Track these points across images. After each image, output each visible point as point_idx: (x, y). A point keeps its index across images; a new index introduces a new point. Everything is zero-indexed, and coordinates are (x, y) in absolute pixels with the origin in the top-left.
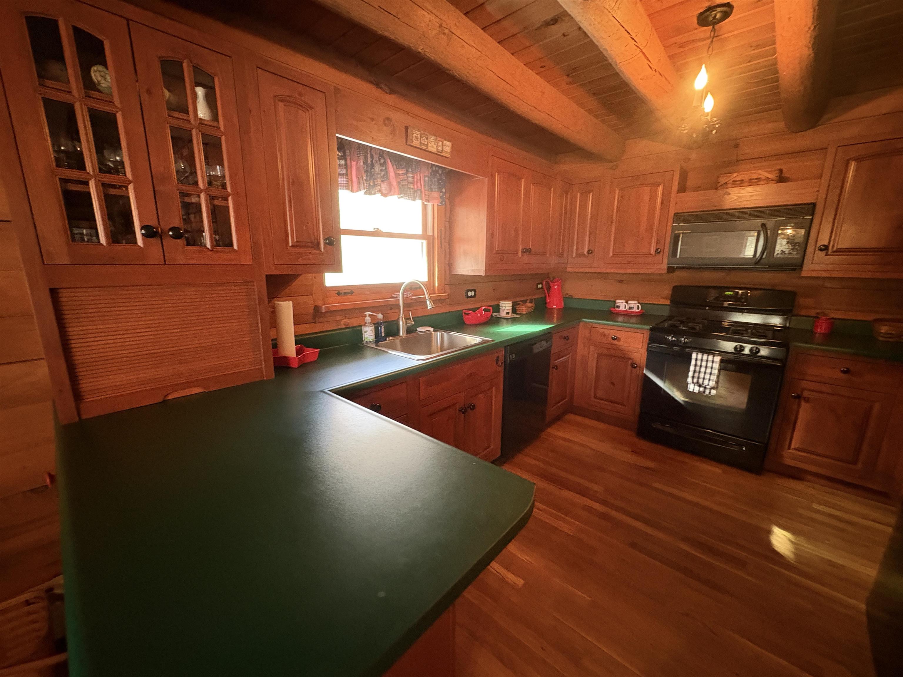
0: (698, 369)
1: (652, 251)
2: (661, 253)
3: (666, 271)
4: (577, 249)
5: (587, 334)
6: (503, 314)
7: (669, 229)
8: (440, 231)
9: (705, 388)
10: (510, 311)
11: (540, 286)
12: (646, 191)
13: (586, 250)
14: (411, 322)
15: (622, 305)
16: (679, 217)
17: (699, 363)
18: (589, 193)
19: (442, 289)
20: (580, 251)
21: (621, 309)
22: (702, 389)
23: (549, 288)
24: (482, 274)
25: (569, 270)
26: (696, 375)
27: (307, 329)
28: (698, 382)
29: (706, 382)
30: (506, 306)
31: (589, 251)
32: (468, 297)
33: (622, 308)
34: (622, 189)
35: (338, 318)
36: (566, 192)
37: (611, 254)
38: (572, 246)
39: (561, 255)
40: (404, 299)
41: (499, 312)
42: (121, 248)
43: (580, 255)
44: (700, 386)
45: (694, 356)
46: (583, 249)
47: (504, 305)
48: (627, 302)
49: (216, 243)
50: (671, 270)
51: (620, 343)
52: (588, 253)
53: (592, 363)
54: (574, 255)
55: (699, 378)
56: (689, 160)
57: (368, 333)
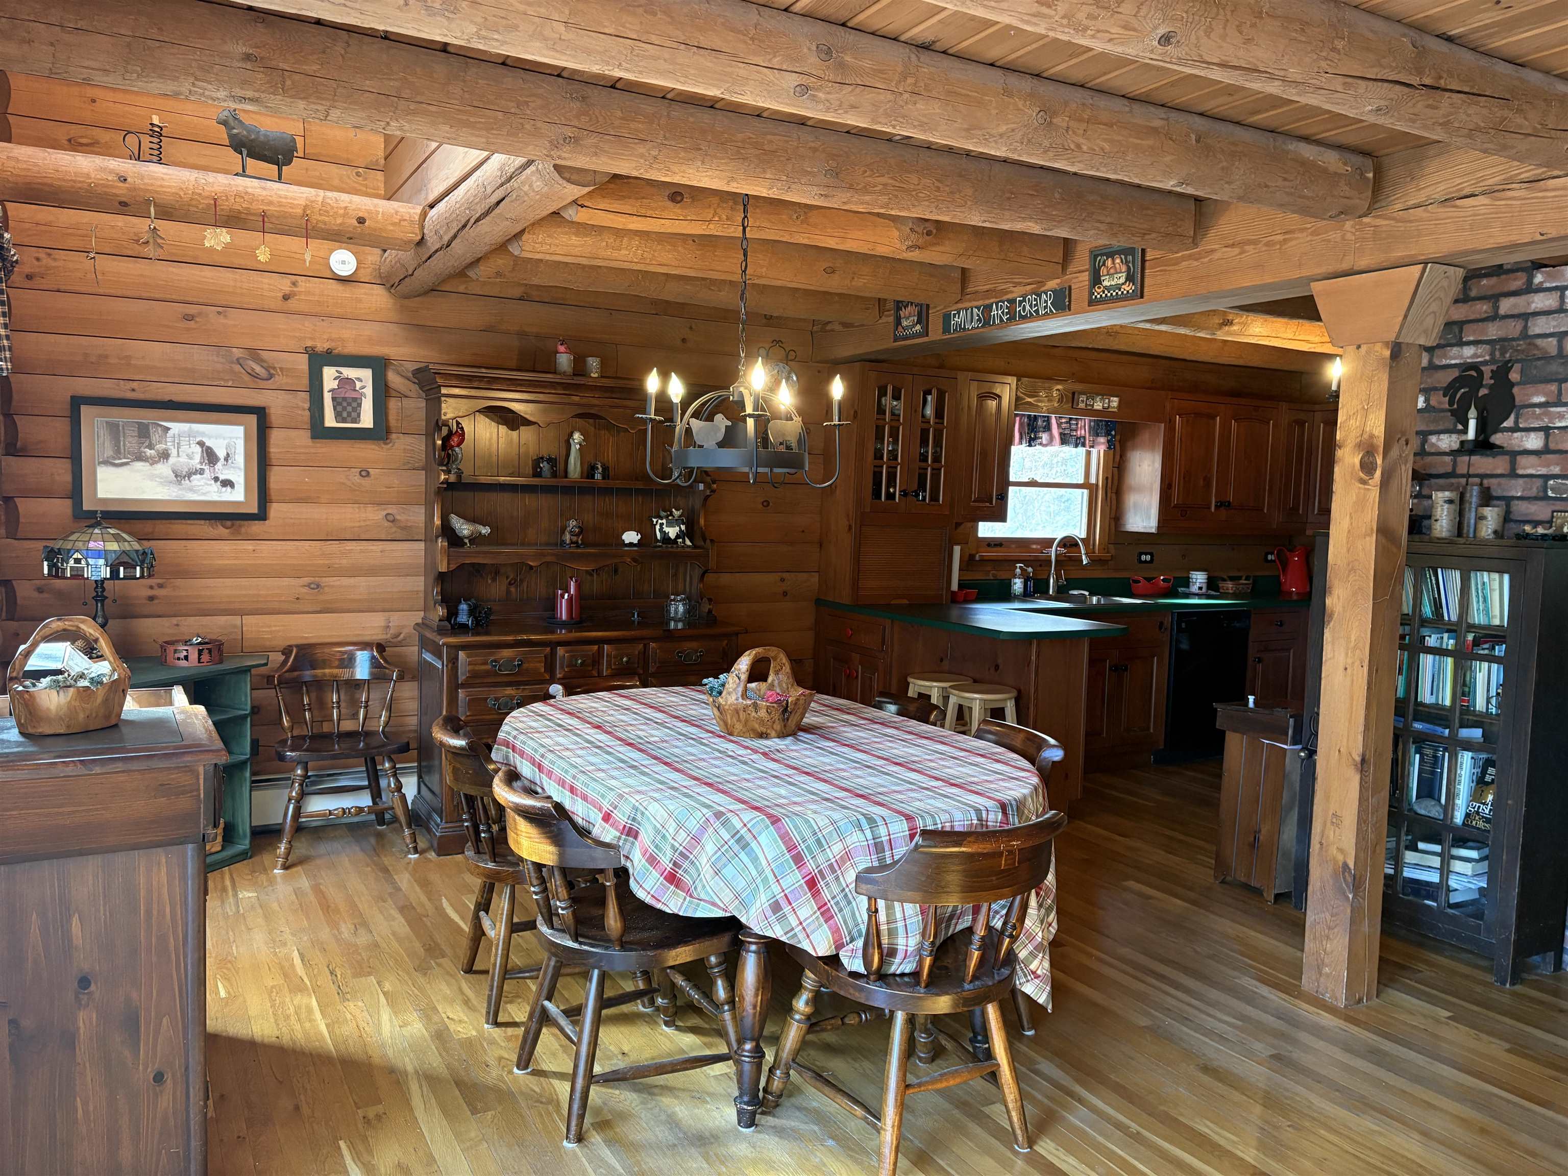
6: (1194, 587)
8: (1106, 479)
10: (1204, 586)
11: (1271, 557)
14: (1062, 582)
19: (1104, 547)
20: (1324, 506)
24: (1153, 531)
27: (970, 576)
30: (1199, 579)
32: (1141, 562)
35: (989, 568)
38: (1314, 497)
40: (1056, 556)
41: (1188, 587)
42: (890, 502)
43: (1324, 511)
47: (1196, 577)
49: (931, 499)
57: (1018, 585)
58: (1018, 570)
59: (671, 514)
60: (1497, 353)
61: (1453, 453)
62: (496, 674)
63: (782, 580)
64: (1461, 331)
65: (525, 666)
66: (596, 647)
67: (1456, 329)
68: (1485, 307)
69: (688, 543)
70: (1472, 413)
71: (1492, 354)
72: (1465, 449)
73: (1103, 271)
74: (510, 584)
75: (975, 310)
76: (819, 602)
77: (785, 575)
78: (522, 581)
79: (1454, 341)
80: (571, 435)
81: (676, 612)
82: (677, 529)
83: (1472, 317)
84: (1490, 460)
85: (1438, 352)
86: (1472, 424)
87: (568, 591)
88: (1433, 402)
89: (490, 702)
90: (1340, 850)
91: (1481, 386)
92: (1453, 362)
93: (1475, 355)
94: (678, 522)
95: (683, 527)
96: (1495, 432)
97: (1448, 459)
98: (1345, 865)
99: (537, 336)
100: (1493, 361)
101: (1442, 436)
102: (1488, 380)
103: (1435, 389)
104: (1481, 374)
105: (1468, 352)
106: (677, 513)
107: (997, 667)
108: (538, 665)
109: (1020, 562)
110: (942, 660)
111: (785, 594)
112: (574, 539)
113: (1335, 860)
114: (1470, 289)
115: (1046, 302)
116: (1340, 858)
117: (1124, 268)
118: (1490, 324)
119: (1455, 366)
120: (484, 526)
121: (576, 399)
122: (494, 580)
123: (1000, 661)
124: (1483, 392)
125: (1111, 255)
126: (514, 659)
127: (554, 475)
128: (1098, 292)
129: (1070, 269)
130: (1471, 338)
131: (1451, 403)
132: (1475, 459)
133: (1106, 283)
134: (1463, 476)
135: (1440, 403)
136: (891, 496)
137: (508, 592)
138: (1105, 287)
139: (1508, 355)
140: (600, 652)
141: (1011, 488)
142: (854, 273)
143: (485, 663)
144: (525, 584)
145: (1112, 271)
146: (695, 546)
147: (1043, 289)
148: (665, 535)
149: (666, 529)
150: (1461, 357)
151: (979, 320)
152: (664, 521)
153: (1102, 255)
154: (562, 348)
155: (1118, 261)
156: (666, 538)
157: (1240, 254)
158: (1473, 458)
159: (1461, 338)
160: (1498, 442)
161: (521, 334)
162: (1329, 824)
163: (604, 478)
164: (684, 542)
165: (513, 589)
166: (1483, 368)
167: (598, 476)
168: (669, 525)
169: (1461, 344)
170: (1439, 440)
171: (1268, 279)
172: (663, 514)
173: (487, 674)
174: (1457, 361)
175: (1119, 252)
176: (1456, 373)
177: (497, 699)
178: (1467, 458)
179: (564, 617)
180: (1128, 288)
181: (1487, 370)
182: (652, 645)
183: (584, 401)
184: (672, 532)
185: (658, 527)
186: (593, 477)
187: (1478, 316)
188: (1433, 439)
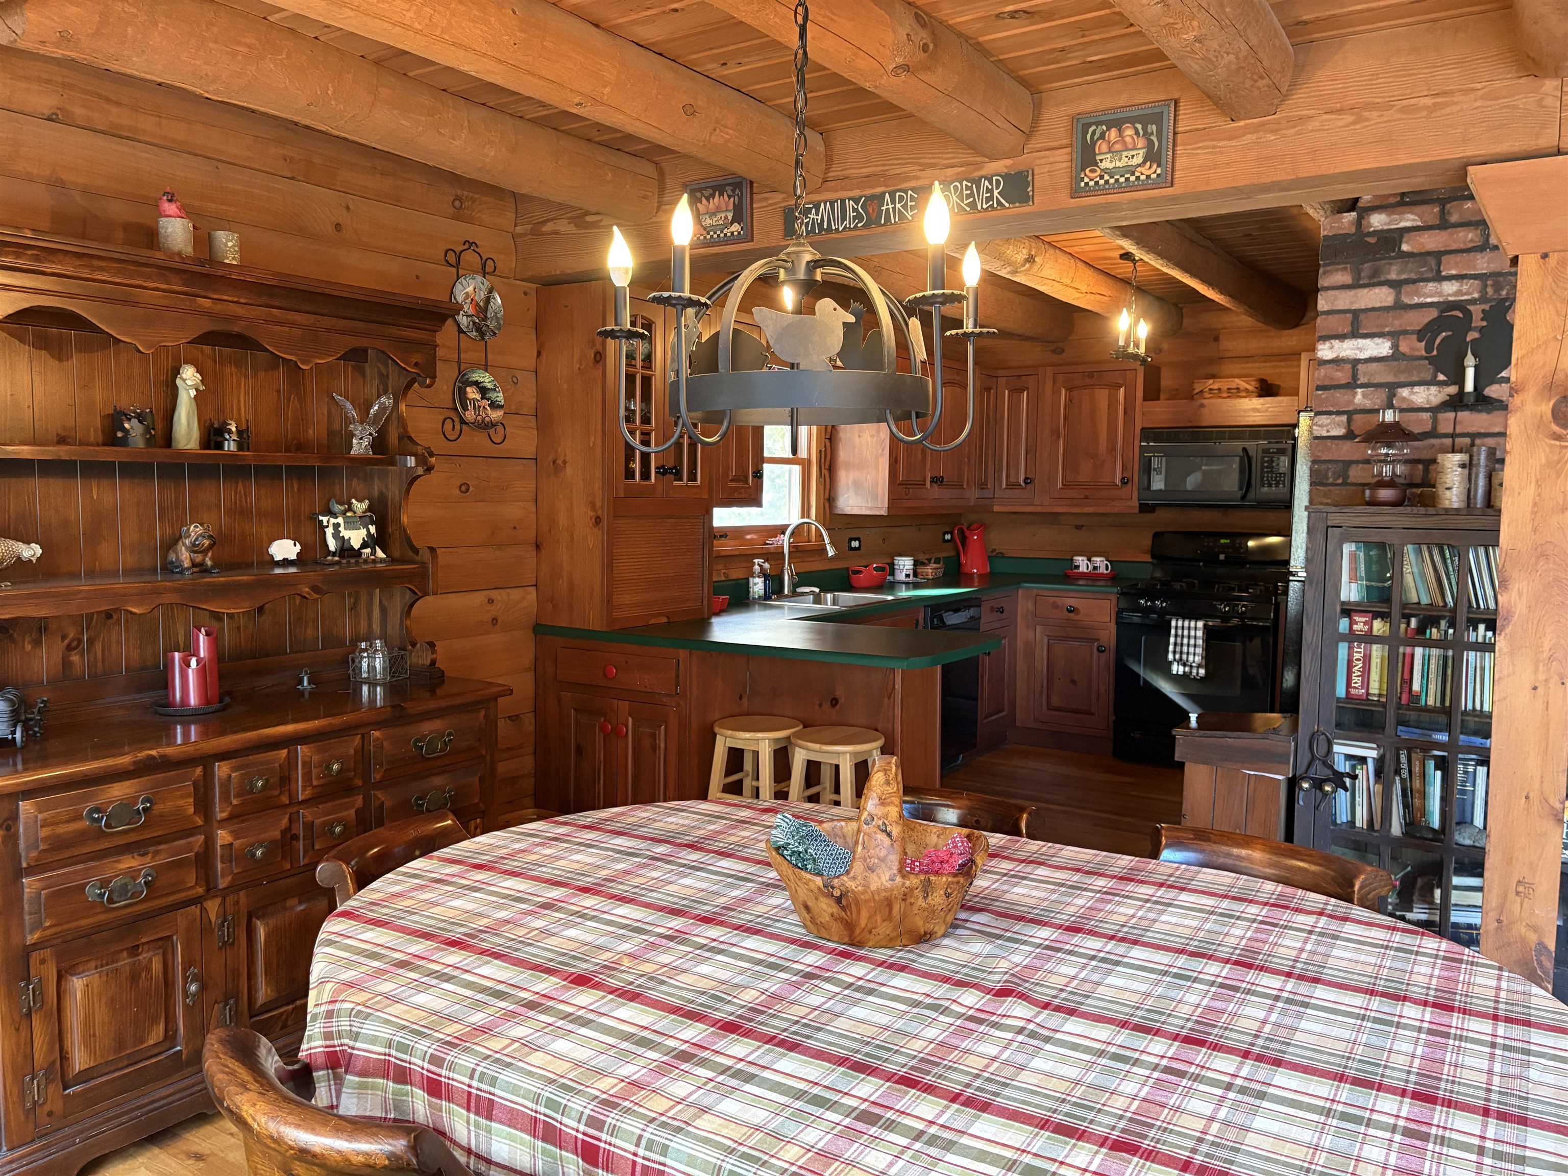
0: (1179, 640)
1: (1118, 482)
2: (1130, 484)
3: (1137, 511)
4: (1007, 476)
5: (1030, 606)
6: (901, 577)
7: (1137, 450)
8: (820, 453)
9: (1191, 667)
10: (911, 574)
11: (948, 537)
12: (1102, 395)
13: (1022, 478)
14: (795, 578)
15: (1082, 563)
16: (1148, 434)
17: (1180, 632)
18: (1022, 391)
20: (1012, 480)
21: (1081, 569)
22: (1187, 669)
23: (964, 540)
24: (883, 512)
25: (996, 508)
26: (1178, 649)
28: (1181, 659)
29: (1191, 658)
30: (905, 564)
31: (1026, 479)
32: (851, 548)
33: (1083, 569)
34: (1069, 390)
36: (988, 389)
37: (1060, 485)
38: (1001, 470)
39: (983, 486)
41: (893, 574)
42: (645, 482)
43: (1012, 486)
44: (1184, 665)
45: (1173, 623)
46: (1017, 474)
47: (901, 563)
48: (1089, 560)
49: (689, 478)
50: (1145, 508)
51: (1079, 617)
52: (1026, 483)
53: (1041, 654)
54: (1004, 486)
55: (1181, 653)
56: (1161, 351)
57: (758, 586)
58: (757, 567)
59: (350, 509)
60: (1490, 291)
61: (1434, 410)
62: (101, 834)
63: (491, 601)
64: (1439, 264)
65: (158, 808)
66: (284, 753)
67: (1432, 262)
68: (1470, 235)
69: (380, 554)
70: (1470, 361)
71: (1483, 291)
72: (1457, 403)
73: (1100, 146)
74: (69, 648)
75: (850, 204)
76: (540, 630)
77: (495, 594)
78: (91, 641)
79: (1430, 275)
80: (176, 372)
81: (371, 668)
82: (363, 532)
83: (1454, 247)
84: (1484, 416)
85: (1406, 288)
86: (1470, 373)
87: (196, 654)
88: (1404, 348)
89: (92, 892)
90: (1534, 928)
91: (1470, 329)
92: (1429, 300)
93: (1459, 292)
94: (363, 520)
95: (373, 529)
96: (1491, 383)
97: (1426, 416)
98: (1542, 946)
99: (86, 191)
100: (1483, 299)
101: (1416, 389)
102: (1477, 321)
103: (1405, 332)
104: (1468, 314)
105: (1450, 289)
106: (360, 507)
107: (835, 702)
108: (180, 803)
109: (758, 556)
110: (741, 698)
111: (495, 620)
112: (199, 558)
113: (1523, 941)
114: (1450, 214)
115: (990, 191)
116: (1533, 938)
117: (1141, 143)
118: (1479, 256)
119: (1431, 305)
120: (28, 543)
121: (206, 303)
122: (37, 643)
123: (839, 693)
124: (1472, 336)
125: (1117, 124)
126: (135, 800)
127: (150, 441)
128: (1090, 177)
129: (1033, 144)
130: (1454, 272)
131: (1428, 349)
132: (1464, 415)
133: (1103, 165)
134: (1446, 436)
135: (1412, 349)
136: (645, 475)
137: (66, 664)
138: (1105, 171)
139: (1504, 293)
140: (291, 761)
141: (765, 465)
142: (717, 122)
143: (78, 817)
144: (98, 647)
145: (1117, 147)
146: (391, 559)
147: (983, 172)
148: (343, 542)
149: (345, 533)
150: (1440, 294)
151: (859, 217)
152: (340, 520)
153: (1098, 124)
154: (171, 208)
155: (1129, 132)
156: (345, 550)
157: (1354, 123)
158: (1459, 414)
159: (1439, 272)
160: (1494, 395)
161: (57, 184)
162: (1512, 895)
163: (240, 447)
164: (374, 552)
165: (75, 658)
166: (1471, 308)
167: (230, 446)
168: (350, 525)
169: (1439, 278)
170: (1412, 393)
171: (1403, 159)
172: (338, 508)
173: (82, 837)
174: (1435, 300)
175: (1132, 121)
176: (1434, 314)
177: (104, 884)
178: (1451, 415)
179: (193, 700)
180: (1151, 171)
181: (1476, 311)
182: (376, 734)
183: (219, 307)
184: (356, 537)
185: (329, 531)
186: (220, 446)
187: (1462, 246)
188: (1405, 392)
